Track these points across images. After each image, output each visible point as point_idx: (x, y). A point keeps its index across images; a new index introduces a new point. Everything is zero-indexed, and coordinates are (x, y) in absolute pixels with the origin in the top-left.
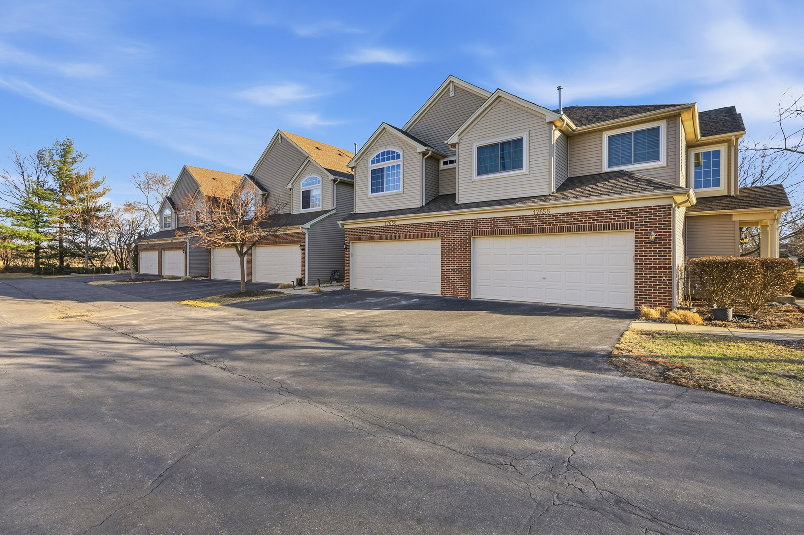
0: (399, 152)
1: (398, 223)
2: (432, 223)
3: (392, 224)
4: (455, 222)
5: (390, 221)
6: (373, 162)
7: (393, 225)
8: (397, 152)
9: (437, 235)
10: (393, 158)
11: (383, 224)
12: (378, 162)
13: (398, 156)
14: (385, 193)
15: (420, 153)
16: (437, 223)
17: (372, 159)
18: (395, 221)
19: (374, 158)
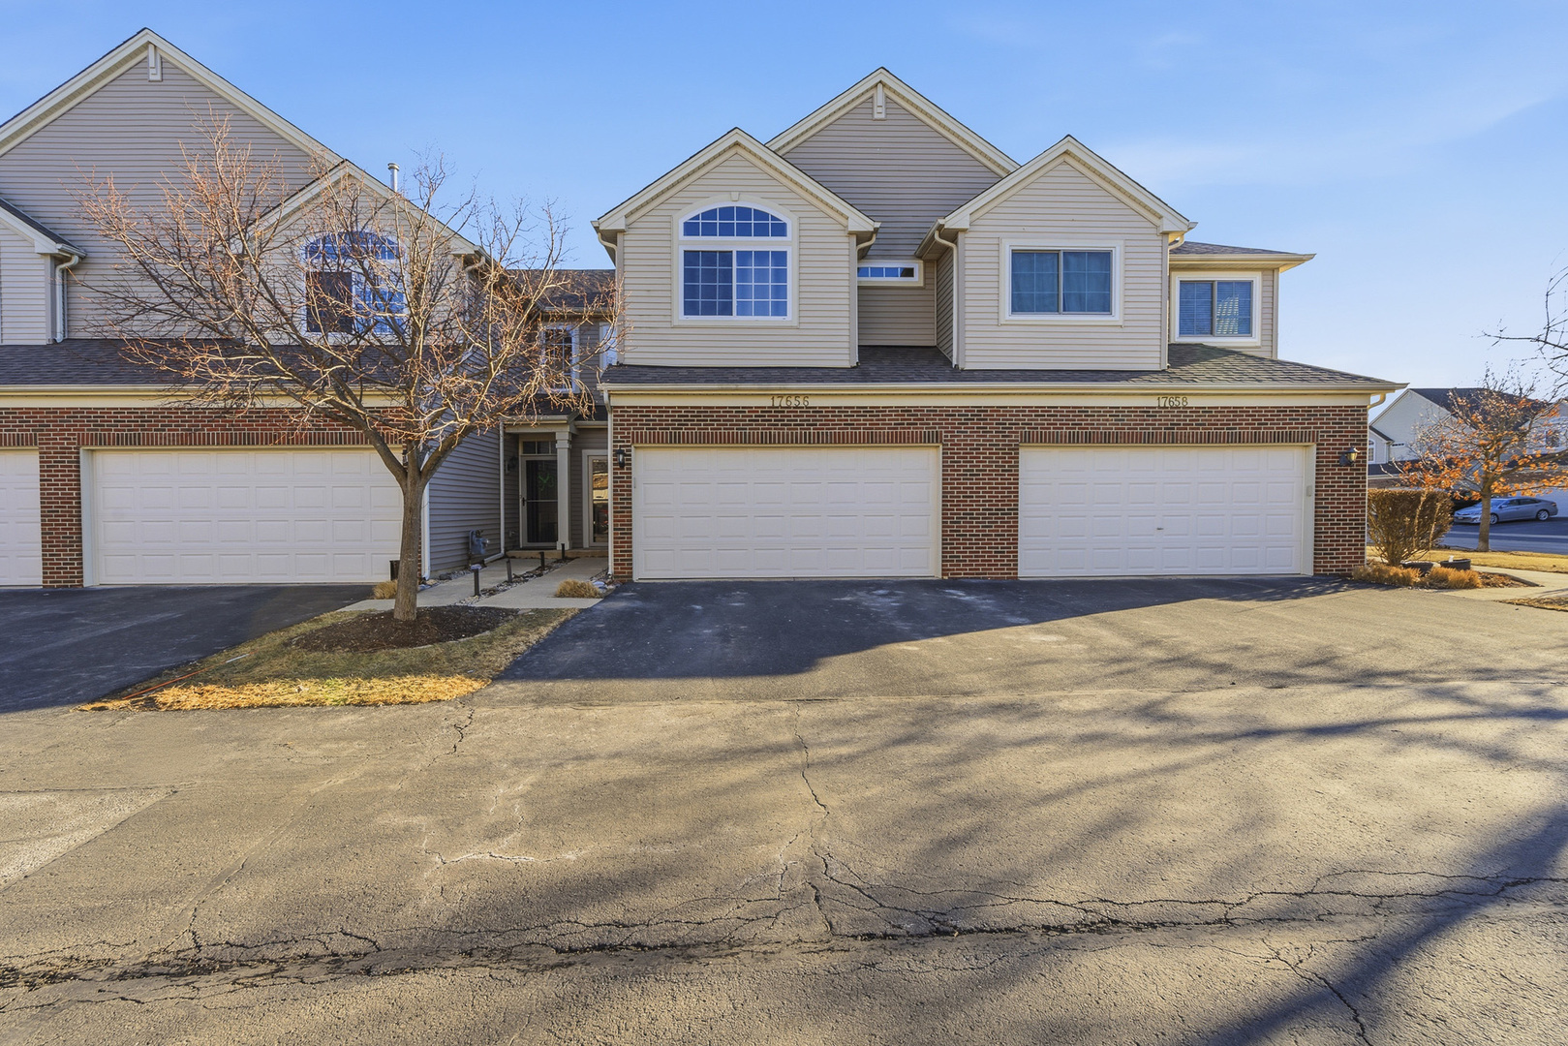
0: (784, 219)
1: (814, 402)
2: (918, 409)
3: (794, 402)
4: (981, 409)
5: (790, 395)
6: (691, 229)
7: (797, 407)
8: (774, 218)
9: (930, 439)
10: (761, 231)
11: (766, 402)
12: (709, 230)
13: (780, 229)
14: (735, 319)
15: (851, 233)
16: (932, 410)
17: (687, 218)
18: (806, 396)
19: (697, 218)
